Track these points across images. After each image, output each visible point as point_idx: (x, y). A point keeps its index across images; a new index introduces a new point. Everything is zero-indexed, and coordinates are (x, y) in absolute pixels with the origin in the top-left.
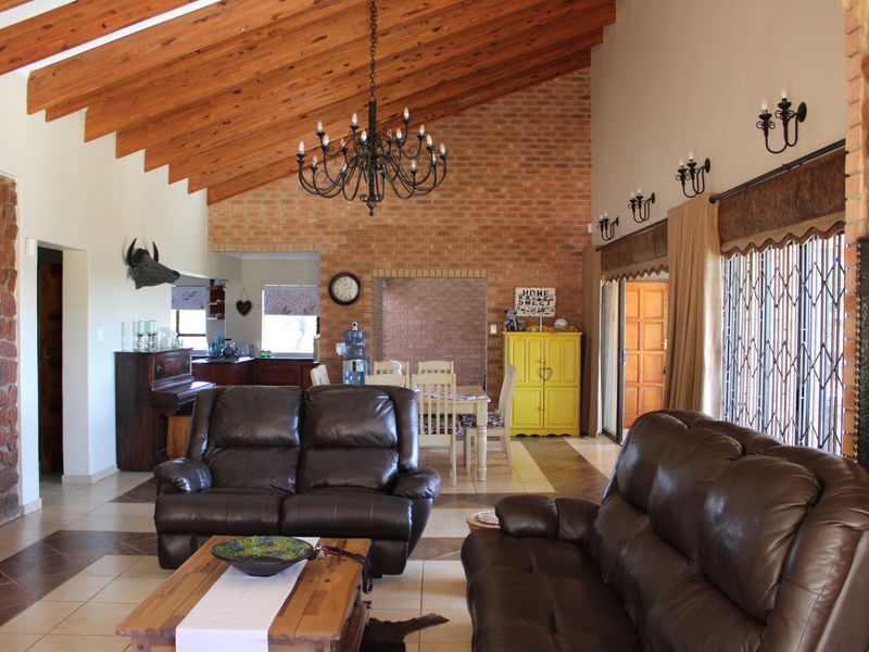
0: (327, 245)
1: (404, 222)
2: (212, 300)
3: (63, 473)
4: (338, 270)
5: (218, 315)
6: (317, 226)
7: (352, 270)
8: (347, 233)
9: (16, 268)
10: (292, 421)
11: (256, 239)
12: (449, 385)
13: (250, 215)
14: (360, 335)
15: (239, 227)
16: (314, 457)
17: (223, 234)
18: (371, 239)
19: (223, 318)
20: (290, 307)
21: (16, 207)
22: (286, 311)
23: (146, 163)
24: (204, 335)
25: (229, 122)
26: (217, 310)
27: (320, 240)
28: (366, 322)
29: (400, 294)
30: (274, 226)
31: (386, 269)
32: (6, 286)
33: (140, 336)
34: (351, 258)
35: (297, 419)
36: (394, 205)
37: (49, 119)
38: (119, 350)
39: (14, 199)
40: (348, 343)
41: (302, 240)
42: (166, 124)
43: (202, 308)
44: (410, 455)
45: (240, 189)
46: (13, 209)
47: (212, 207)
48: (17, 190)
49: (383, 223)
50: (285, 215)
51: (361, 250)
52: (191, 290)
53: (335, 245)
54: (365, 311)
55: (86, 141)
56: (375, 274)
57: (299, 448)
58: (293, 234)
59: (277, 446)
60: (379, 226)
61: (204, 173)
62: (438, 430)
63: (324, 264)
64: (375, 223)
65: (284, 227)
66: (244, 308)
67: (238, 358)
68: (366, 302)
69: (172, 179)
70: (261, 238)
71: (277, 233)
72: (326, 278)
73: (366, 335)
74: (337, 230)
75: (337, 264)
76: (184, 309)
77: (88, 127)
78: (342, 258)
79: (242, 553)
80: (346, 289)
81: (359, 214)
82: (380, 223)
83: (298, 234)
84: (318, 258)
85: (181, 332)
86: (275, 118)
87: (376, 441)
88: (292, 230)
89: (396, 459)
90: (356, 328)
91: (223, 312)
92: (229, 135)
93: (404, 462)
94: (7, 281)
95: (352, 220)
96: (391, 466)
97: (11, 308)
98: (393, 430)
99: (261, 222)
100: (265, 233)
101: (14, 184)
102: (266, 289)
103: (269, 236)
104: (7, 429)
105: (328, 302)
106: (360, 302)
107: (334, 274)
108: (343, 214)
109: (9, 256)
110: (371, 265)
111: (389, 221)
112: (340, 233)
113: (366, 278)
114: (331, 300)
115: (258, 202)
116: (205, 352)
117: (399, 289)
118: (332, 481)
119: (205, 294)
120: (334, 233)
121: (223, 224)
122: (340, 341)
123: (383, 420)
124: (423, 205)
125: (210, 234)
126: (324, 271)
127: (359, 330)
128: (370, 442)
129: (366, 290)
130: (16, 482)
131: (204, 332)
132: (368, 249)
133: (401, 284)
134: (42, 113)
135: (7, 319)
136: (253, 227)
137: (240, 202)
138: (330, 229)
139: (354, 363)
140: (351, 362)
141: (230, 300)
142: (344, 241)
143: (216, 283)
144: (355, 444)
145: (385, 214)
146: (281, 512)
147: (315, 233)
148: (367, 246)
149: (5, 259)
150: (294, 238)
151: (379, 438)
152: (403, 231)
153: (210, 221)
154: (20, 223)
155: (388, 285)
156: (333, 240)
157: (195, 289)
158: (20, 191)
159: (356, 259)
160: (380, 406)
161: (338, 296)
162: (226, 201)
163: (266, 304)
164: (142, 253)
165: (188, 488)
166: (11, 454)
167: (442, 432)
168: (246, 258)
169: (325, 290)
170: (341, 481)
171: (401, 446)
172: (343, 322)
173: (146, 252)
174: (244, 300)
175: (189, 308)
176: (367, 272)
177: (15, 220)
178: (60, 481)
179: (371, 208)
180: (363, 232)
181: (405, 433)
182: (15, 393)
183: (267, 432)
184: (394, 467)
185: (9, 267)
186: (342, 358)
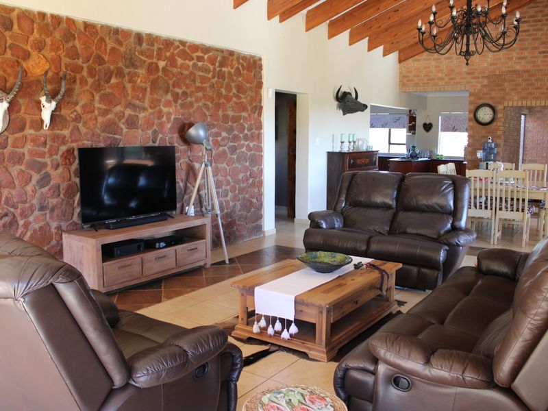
0: (474, 86)
1: (529, 67)
2: (410, 123)
3: (295, 217)
4: (481, 102)
5: (413, 132)
6: (469, 74)
7: (491, 102)
8: (487, 77)
9: (262, 105)
10: (393, 193)
11: (428, 83)
12: (523, 179)
13: (425, 68)
14: (493, 145)
15: (418, 76)
16: (402, 216)
17: (408, 81)
18: (504, 80)
19: (414, 134)
20: (457, 127)
21: (262, 72)
22: (454, 130)
23: (350, 40)
24: (404, 144)
25: (398, 10)
26: (412, 129)
27: (469, 82)
28: (499, 137)
29: (538, 118)
30: (440, 75)
31: (514, 101)
32: (256, 114)
33: (342, 142)
34: (489, 94)
35: (396, 193)
36: (522, 56)
37: (281, 21)
38: (331, 150)
39: (261, 67)
40: (484, 150)
41: (457, 83)
42: (355, 16)
43: (404, 127)
44: (461, 220)
45: (418, 52)
46: (260, 73)
47: (402, 64)
48: (262, 62)
49: (514, 69)
50: (447, 67)
51: (497, 88)
52: (398, 116)
53: (479, 85)
54: (498, 130)
55: (306, 31)
56: (506, 104)
57: (395, 210)
58: (451, 79)
59: (383, 207)
60: (510, 72)
61: (392, 43)
62: (515, 208)
63: (472, 98)
64: (508, 69)
65: (446, 75)
66: (428, 127)
67: (418, 158)
68: (499, 124)
69: (370, 48)
70: (431, 82)
71: (441, 79)
72: (473, 107)
73: (497, 145)
74: (480, 76)
75: (480, 98)
76: (394, 128)
77: (307, 23)
78: (484, 94)
79: (317, 260)
80: (485, 115)
81: (496, 64)
82: (512, 69)
83: (455, 79)
84: (467, 94)
85: (392, 142)
86: (426, 4)
87: (439, 208)
88: (452, 76)
89: (451, 222)
90: (490, 141)
91: (415, 130)
92: (397, 19)
93: (457, 223)
94: (257, 112)
95: (492, 68)
96: (446, 225)
97: (259, 126)
98: (451, 203)
99: (431, 72)
100: (434, 79)
101: (260, 59)
102: (442, 115)
103: (436, 81)
104: (256, 190)
105: (473, 123)
106: (495, 124)
107: (478, 105)
108: (485, 64)
109: (258, 98)
110: (503, 98)
111: (518, 67)
112: (483, 77)
113: (500, 107)
114: (475, 122)
115: (430, 59)
116: (403, 154)
117: (538, 115)
118: (409, 230)
119: (406, 119)
120: (479, 78)
121: (408, 75)
122: (480, 149)
123: (445, 196)
124: (543, 55)
125: (400, 81)
126: (471, 103)
127: (493, 141)
128: (436, 209)
129: (500, 115)
130: (261, 218)
131: (405, 142)
132: (502, 87)
133: (540, 111)
134: (277, 18)
135: (257, 132)
136: (427, 76)
137: (419, 60)
138: (476, 75)
139: (487, 164)
140: (485, 163)
141: (419, 123)
142: (486, 82)
143: (412, 112)
144: (426, 209)
145: (515, 63)
146: (368, 244)
147: (466, 78)
148: (501, 86)
149: (255, 100)
150: (452, 81)
151: (442, 207)
152: (527, 74)
153: (400, 73)
154: (264, 80)
155: (530, 112)
156: (478, 82)
157: (401, 116)
158: (264, 63)
159: (493, 94)
160: (444, 187)
161: (480, 119)
162: (410, 60)
163: (442, 124)
164: (346, 94)
165: (324, 226)
166: (258, 203)
167: (518, 210)
168: (430, 95)
169: (472, 115)
170: (414, 231)
171: (455, 213)
172: (484, 137)
173: (350, 94)
174: (428, 122)
175: (396, 127)
176: (500, 103)
177: (261, 78)
178: (293, 221)
179: (467, 60)
180: (499, 76)
181: (459, 205)
182: (261, 172)
183: (378, 199)
184: (449, 226)
185: (258, 104)
186: (480, 160)
